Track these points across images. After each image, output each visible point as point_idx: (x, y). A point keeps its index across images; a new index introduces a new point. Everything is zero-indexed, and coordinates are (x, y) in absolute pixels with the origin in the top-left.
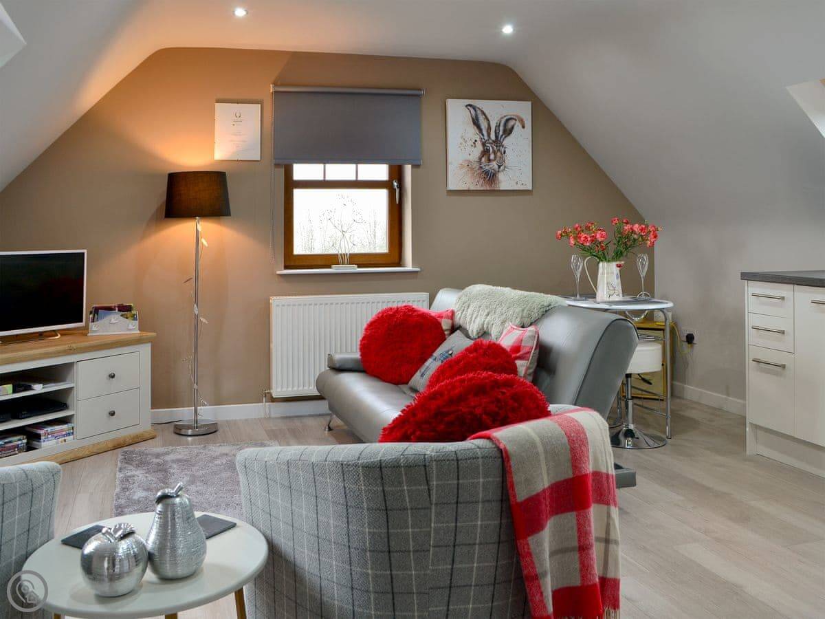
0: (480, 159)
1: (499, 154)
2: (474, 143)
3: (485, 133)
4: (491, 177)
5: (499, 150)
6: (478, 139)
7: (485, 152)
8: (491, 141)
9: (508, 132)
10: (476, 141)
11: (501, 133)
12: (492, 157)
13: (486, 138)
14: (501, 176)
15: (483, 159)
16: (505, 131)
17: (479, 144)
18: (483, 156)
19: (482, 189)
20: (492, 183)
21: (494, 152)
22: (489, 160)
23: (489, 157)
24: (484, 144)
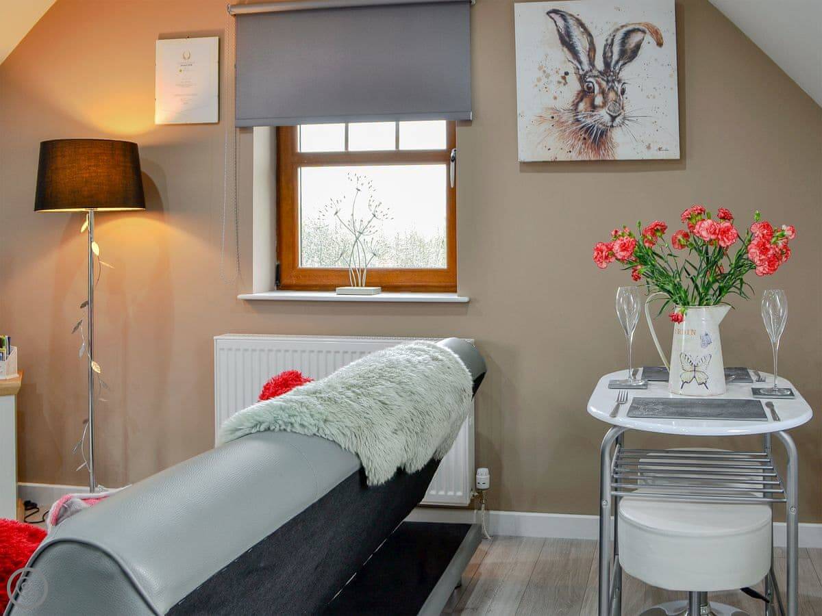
0: (576, 105)
1: (612, 95)
2: (564, 78)
3: (584, 58)
4: (597, 137)
5: (612, 88)
6: (571, 70)
7: (586, 93)
8: (595, 73)
9: (629, 54)
10: (567, 74)
11: (615, 57)
12: (599, 100)
13: (586, 67)
14: (617, 135)
15: (582, 106)
16: (623, 53)
17: (573, 81)
18: (581, 100)
19: (580, 158)
20: (599, 148)
21: (603, 92)
22: (594, 107)
23: (593, 101)
24: (582, 79)
